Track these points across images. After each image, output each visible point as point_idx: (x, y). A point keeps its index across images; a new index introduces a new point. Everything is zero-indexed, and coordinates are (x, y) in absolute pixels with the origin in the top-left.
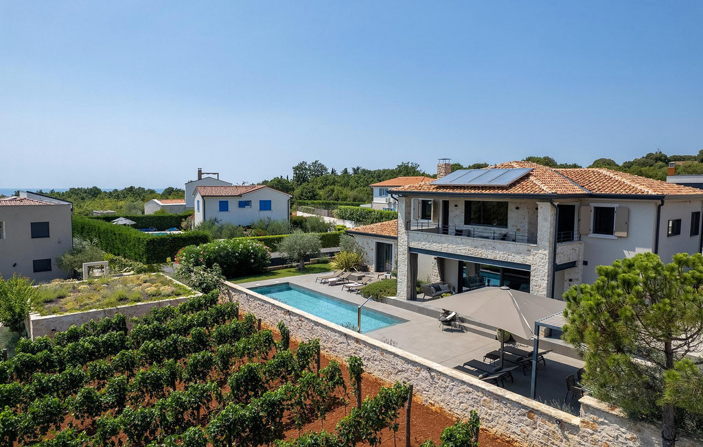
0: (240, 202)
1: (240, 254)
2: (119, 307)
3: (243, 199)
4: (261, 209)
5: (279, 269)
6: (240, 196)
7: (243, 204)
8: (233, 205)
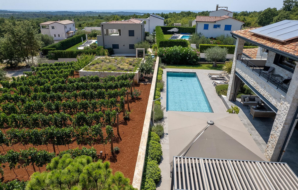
0: (214, 25)
1: (183, 54)
2: (105, 72)
3: (216, 24)
4: (225, 30)
5: (203, 64)
6: (215, 22)
7: (215, 27)
8: (211, 26)
